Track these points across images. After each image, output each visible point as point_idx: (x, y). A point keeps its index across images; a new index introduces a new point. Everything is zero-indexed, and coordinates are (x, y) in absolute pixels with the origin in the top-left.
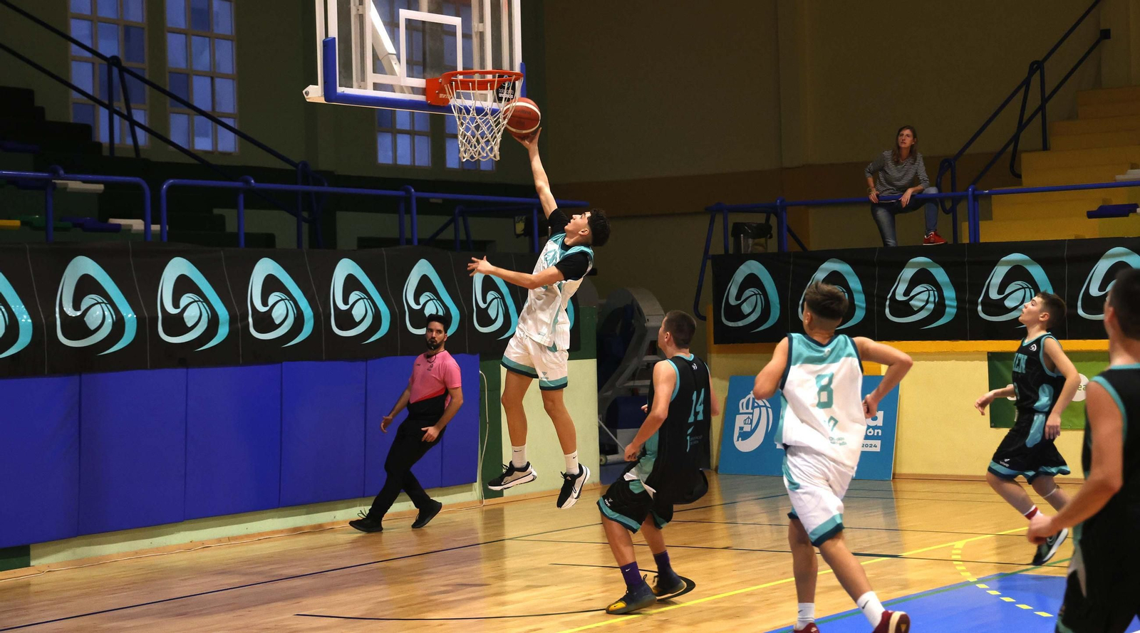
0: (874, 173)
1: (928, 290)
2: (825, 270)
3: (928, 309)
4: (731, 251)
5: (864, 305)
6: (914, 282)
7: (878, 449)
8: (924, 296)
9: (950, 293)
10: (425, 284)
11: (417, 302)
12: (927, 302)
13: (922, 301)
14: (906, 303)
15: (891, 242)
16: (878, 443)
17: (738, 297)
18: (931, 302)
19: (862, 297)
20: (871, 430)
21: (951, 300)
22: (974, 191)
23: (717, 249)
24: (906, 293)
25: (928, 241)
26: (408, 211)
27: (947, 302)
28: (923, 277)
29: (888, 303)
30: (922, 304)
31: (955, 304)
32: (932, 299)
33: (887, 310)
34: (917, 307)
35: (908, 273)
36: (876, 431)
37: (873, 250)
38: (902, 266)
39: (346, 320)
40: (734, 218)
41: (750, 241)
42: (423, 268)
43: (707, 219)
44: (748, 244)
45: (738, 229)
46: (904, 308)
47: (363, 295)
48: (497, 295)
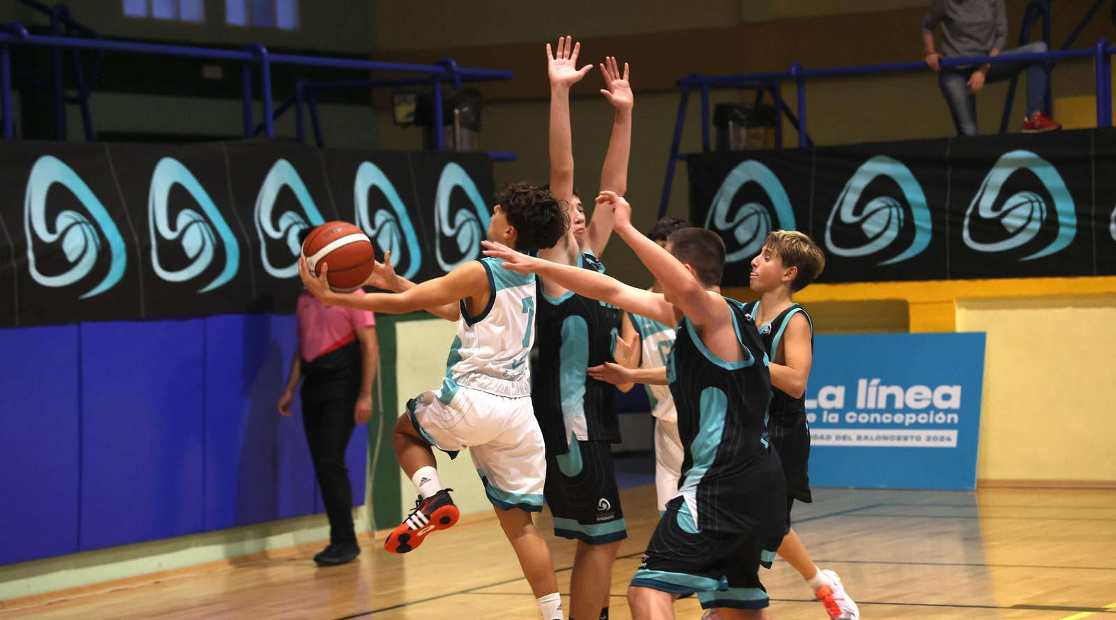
0: (932, 27)
1: (1031, 201)
2: (866, 173)
3: (1031, 231)
4: (713, 147)
5: (929, 226)
6: (1008, 190)
7: (953, 443)
8: (1024, 211)
9: (1065, 206)
10: (286, 200)
11: (277, 228)
12: (1030, 219)
13: (1021, 217)
14: (996, 222)
15: (969, 129)
16: (953, 434)
17: (730, 217)
18: (1036, 220)
19: (926, 214)
20: (941, 415)
21: (1067, 215)
22: (1105, 47)
23: (692, 143)
24: (996, 206)
25: (1030, 126)
26: (258, 94)
27: (1061, 219)
28: (1022, 181)
29: (966, 222)
30: (1020, 223)
31: (1074, 221)
32: (1037, 214)
33: (966, 234)
34: (1012, 226)
35: (998, 176)
36: (950, 416)
37: (942, 142)
38: (989, 164)
39: (174, 255)
40: (718, 97)
41: (743, 132)
42: (282, 174)
43: (675, 100)
44: (739, 136)
45: (723, 115)
46: (992, 230)
47: (197, 216)
48: (389, 216)
